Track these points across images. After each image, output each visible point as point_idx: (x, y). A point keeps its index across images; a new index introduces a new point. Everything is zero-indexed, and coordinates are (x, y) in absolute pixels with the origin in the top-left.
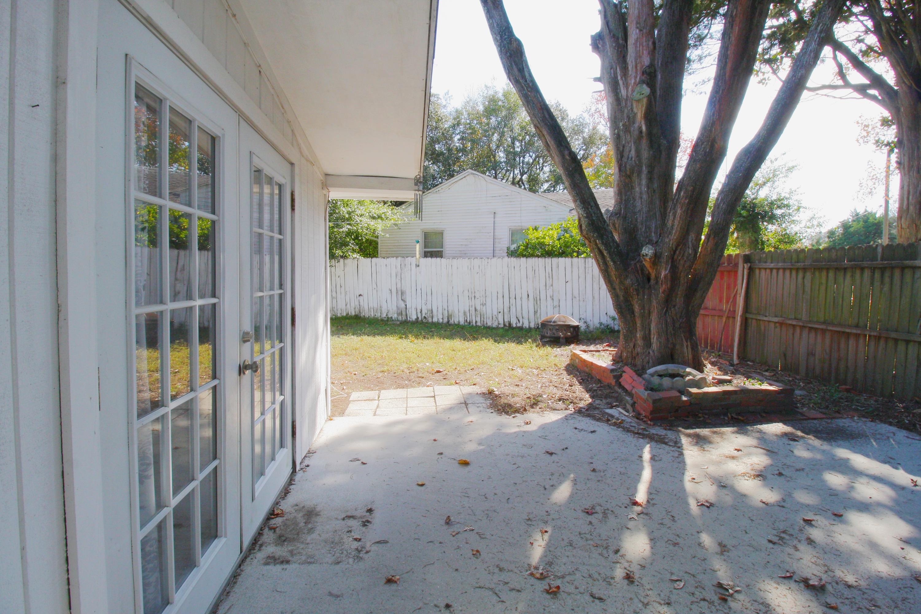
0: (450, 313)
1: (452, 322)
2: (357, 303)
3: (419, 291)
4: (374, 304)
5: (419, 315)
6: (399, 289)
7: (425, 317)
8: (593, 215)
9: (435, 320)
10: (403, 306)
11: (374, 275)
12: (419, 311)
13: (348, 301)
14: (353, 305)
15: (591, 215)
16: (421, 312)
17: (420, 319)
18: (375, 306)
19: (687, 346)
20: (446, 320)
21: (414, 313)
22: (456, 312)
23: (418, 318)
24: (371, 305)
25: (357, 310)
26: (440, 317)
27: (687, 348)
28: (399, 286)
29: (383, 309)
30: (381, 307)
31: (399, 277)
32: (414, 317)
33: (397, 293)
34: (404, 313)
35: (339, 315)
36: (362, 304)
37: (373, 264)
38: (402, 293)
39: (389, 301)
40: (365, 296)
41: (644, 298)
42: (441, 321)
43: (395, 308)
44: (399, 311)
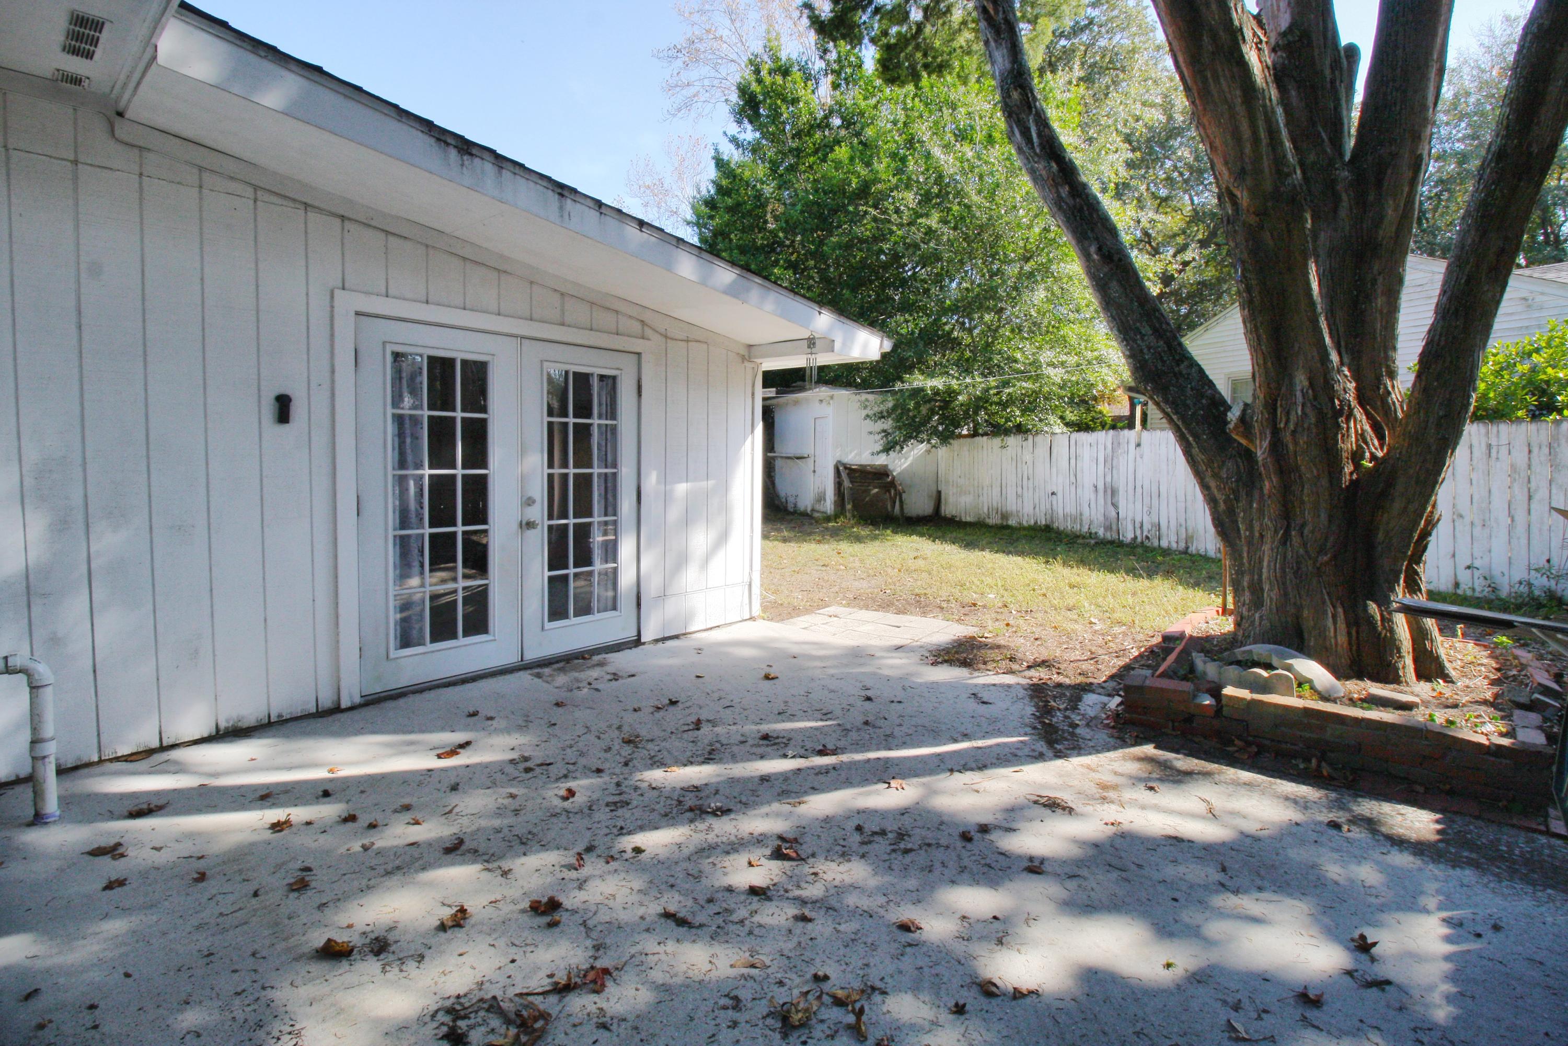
0: (1190, 531)
1: (1192, 549)
2: (1048, 506)
3: (1139, 490)
4: (1070, 509)
5: (1138, 533)
6: (1109, 485)
7: (1147, 538)
8: (1145, 351)
9: (1164, 544)
10: (1114, 514)
11: (1073, 461)
12: (1138, 525)
13: (1037, 501)
14: (1043, 508)
15: (1141, 351)
16: (1141, 527)
17: (1139, 540)
18: (1074, 512)
19: (1334, 617)
20: (1182, 545)
21: (1130, 527)
22: (1201, 532)
23: (1136, 538)
24: (1068, 510)
25: (1048, 517)
26: (1173, 538)
27: (1335, 623)
28: (1109, 479)
29: (1084, 518)
30: (1081, 514)
31: (1109, 465)
32: (1129, 536)
33: (1105, 491)
34: (1114, 527)
35: (1025, 523)
36: (1055, 507)
37: (1073, 442)
38: (1114, 492)
39: (1093, 505)
40: (1060, 495)
41: (1251, 507)
42: (1174, 545)
43: (1101, 518)
44: (1108, 524)
